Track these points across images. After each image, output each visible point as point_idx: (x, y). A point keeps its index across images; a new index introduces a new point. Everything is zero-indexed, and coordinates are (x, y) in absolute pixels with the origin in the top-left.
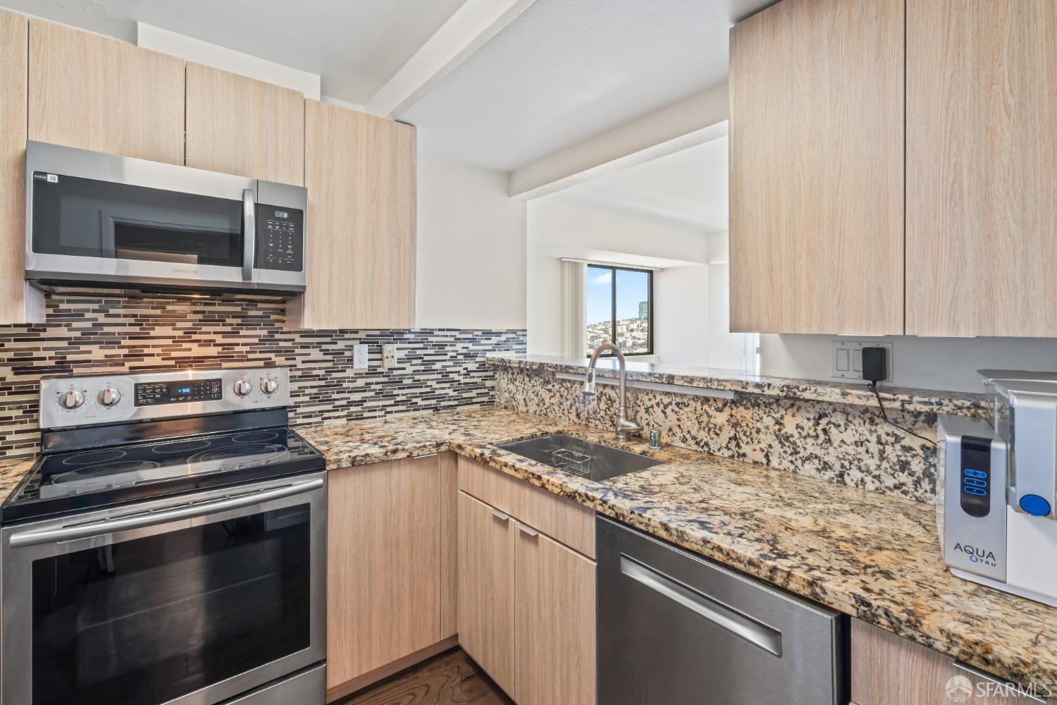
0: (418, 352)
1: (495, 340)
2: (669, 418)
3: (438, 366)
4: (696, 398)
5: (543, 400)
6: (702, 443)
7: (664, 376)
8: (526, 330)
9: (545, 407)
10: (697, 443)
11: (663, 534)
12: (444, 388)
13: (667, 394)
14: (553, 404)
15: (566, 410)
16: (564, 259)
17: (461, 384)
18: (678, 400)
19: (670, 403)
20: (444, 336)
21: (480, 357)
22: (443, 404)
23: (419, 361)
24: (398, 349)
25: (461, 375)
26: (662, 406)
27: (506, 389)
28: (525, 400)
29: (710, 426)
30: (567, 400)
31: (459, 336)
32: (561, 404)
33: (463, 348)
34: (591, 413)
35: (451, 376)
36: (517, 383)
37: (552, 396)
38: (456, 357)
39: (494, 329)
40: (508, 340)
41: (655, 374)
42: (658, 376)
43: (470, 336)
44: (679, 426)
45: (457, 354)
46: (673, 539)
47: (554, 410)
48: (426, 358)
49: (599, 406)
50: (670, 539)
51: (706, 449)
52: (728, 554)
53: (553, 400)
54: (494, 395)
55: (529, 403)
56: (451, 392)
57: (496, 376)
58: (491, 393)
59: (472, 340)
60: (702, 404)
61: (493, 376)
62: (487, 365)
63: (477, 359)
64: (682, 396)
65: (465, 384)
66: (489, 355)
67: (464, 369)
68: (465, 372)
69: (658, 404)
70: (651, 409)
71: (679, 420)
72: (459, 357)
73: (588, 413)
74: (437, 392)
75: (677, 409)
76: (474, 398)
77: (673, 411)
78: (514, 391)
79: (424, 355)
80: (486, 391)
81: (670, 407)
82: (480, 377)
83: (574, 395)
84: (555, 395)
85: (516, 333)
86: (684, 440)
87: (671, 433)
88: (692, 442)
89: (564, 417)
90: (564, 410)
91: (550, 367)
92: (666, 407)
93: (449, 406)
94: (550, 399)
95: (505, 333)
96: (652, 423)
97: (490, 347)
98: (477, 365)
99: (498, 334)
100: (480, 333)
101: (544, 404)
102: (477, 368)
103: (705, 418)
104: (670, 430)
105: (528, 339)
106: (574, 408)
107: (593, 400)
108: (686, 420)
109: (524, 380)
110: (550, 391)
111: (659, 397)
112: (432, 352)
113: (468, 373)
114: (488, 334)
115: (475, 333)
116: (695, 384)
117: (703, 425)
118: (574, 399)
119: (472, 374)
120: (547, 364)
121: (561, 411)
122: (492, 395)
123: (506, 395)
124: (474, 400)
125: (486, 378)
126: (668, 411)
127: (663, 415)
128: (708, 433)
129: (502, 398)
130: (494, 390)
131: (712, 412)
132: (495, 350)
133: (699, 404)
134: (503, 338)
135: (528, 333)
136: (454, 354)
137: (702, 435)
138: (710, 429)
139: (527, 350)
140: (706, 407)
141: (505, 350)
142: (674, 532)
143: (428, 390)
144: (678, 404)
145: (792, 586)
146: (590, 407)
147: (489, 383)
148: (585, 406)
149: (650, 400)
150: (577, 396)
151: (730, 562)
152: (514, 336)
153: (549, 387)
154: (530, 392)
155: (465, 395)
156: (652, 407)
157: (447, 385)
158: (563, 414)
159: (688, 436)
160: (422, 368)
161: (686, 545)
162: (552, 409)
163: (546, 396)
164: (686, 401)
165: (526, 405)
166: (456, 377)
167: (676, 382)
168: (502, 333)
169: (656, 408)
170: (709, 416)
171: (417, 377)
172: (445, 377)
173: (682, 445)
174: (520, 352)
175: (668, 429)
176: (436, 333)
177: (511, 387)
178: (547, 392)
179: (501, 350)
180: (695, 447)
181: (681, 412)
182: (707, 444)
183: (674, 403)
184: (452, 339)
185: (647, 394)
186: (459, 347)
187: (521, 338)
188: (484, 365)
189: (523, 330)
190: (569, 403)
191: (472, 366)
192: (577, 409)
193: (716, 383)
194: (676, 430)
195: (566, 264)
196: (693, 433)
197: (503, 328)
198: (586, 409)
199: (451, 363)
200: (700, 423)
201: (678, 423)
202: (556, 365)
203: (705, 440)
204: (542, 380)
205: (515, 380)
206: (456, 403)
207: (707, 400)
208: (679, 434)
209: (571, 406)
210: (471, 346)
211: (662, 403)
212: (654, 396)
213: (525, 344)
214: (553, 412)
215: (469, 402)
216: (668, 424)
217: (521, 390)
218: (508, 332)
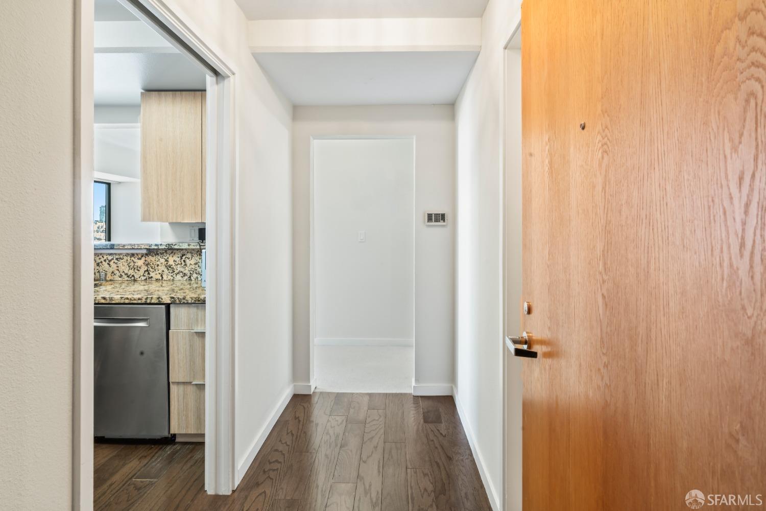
2: (112, 267)
4: (127, 255)
6: (131, 276)
10: (128, 277)
11: (103, 301)
13: (111, 254)
18: (117, 257)
19: (113, 259)
26: (107, 261)
29: (135, 267)
44: (118, 270)
46: (108, 302)
50: (106, 302)
51: (133, 278)
52: (131, 299)
60: (131, 257)
64: (120, 254)
69: (105, 261)
70: (101, 264)
71: (117, 267)
75: (116, 261)
77: (114, 263)
81: (113, 261)
86: (121, 276)
87: (113, 275)
88: (125, 277)
92: (110, 261)
96: (101, 270)
103: (132, 264)
104: (113, 272)
108: (122, 266)
111: (105, 257)
116: (126, 247)
117: (131, 267)
126: (111, 263)
127: (108, 266)
128: (134, 271)
131: (136, 260)
133: (129, 257)
137: (131, 272)
138: (135, 269)
140: (132, 258)
142: (108, 299)
144: (117, 259)
145: (153, 301)
149: (100, 259)
151: (132, 302)
156: (101, 262)
159: (123, 274)
161: (113, 302)
164: (122, 257)
167: (115, 247)
169: (104, 263)
170: (134, 262)
173: (120, 279)
175: (111, 272)
180: (127, 279)
181: (119, 262)
182: (133, 276)
183: (115, 258)
185: (98, 256)
193: (137, 246)
194: (117, 272)
196: (126, 272)
200: (129, 267)
201: (117, 268)
203: (132, 274)
207: (133, 255)
208: (118, 274)
211: (108, 259)
212: (103, 257)
216: (111, 270)
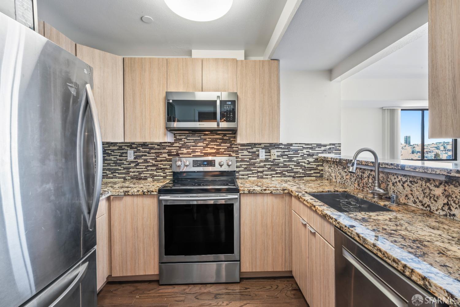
0: (286, 153)
1: (323, 148)
2: (406, 189)
3: (295, 159)
4: (422, 179)
5: (343, 176)
6: (426, 205)
7: (399, 165)
8: (340, 144)
9: (344, 180)
10: (423, 205)
12: (298, 169)
13: (405, 176)
14: (347, 179)
15: (353, 182)
16: (384, 108)
17: (306, 167)
18: (411, 179)
19: (406, 181)
20: (297, 146)
21: (315, 156)
22: (297, 175)
23: (286, 157)
24: (277, 152)
25: (306, 163)
26: (401, 182)
27: (328, 171)
28: (335, 176)
29: (431, 195)
30: (353, 177)
31: (304, 146)
32: (351, 179)
33: (307, 152)
34: (365, 184)
35: (301, 163)
36: (332, 168)
37: (347, 175)
38: (303, 156)
39: (323, 143)
40: (330, 149)
41: (394, 164)
42: (396, 165)
43: (310, 146)
44: (412, 194)
45: (304, 154)
47: (348, 182)
48: (289, 156)
49: (368, 181)
51: (428, 209)
52: (384, 254)
53: (347, 177)
54: (323, 174)
55: (337, 178)
56: (301, 171)
57: (324, 165)
58: (321, 172)
59: (311, 148)
60: (426, 182)
61: (322, 165)
62: (319, 160)
63: (314, 157)
64: (413, 177)
65: (307, 167)
66: (320, 155)
67: (307, 161)
68: (308, 162)
69: (399, 181)
70: (395, 184)
71: (411, 191)
72: (305, 156)
73: (363, 184)
74: (295, 170)
75: (410, 185)
76: (312, 174)
77: (408, 185)
78: (331, 172)
79: (288, 154)
80: (319, 171)
81: (406, 183)
82: (315, 165)
83: (356, 175)
84: (348, 174)
85: (335, 145)
86: (415, 202)
87: (407, 198)
88: (420, 204)
89: (352, 186)
90: (352, 182)
91: (344, 160)
92: (404, 183)
93: (300, 177)
94: (346, 176)
95: (329, 145)
96: (396, 191)
97: (321, 152)
98: (314, 160)
99: (325, 146)
100: (315, 145)
101: (343, 179)
102: (314, 161)
103: (427, 191)
104: (406, 196)
105: (342, 148)
106: (357, 181)
107: (366, 177)
108: (416, 191)
109: (335, 167)
110: (346, 172)
111: (400, 178)
112: (292, 153)
113: (309, 163)
114: (319, 146)
115: (313, 145)
116: (417, 170)
117: (427, 194)
118: (357, 177)
119: (311, 163)
120: (343, 159)
121: (351, 182)
122: (322, 174)
123: (328, 174)
124: (312, 175)
125: (318, 166)
126: (405, 185)
127: (402, 187)
128: (430, 200)
129: (326, 175)
130: (323, 171)
131: (432, 187)
132: (323, 153)
133: (424, 182)
134: (328, 147)
135: (342, 145)
136: (303, 154)
137: (426, 201)
138: (431, 198)
139: (341, 153)
140: (428, 184)
141: (328, 153)
142: (362, 239)
143: (290, 169)
144: (411, 182)
145: (414, 278)
146: (365, 181)
147: (320, 168)
148: (362, 180)
149: (395, 179)
150: (358, 175)
151: (385, 258)
152: (334, 146)
153: (346, 170)
154: (337, 172)
155: (308, 172)
156: (396, 182)
157: (299, 167)
158: (352, 184)
159: (417, 200)
160: (288, 160)
161: (366, 246)
162: (347, 181)
163: (344, 174)
164: (416, 180)
165: (336, 179)
166: (303, 164)
167: (406, 169)
168: (327, 145)
169: (398, 183)
170: (430, 190)
171: (285, 163)
172: (298, 164)
173: (414, 205)
174: (337, 154)
175: (405, 195)
176: (293, 145)
177: (330, 170)
178: (345, 173)
179: (326, 153)
180: (421, 207)
181: (413, 186)
182: (429, 206)
183: (408, 181)
184: (302, 148)
185: (393, 176)
186: (305, 151)
187: (338, 147)
188: (317, 159)
189: (338, 144)
190: (354, 178)
191: (311, 160)
192: (358, 182)
193: (430, 170)
194: (410, 196)
195: (386, 111)
196: (420, 199)
197: (328, 143)
198: (363, 182)
199: (301, 158)
200: (424, 193)
201: (411, 192)
202: (347, 159)
203: (428, 203)
204: (342, 167)
205: (331, 167)
206: (303, 175)
207: (428, 180)
208: (412, 199)
209: (355, 180)
210: (311, 151)
211: (402, 181)
212: (397, 177)
213: (340, 150)
214: (347, 182)
215: (309, 175)
216: (405, 192)
217: (334, 171)
218: (330, 144)
